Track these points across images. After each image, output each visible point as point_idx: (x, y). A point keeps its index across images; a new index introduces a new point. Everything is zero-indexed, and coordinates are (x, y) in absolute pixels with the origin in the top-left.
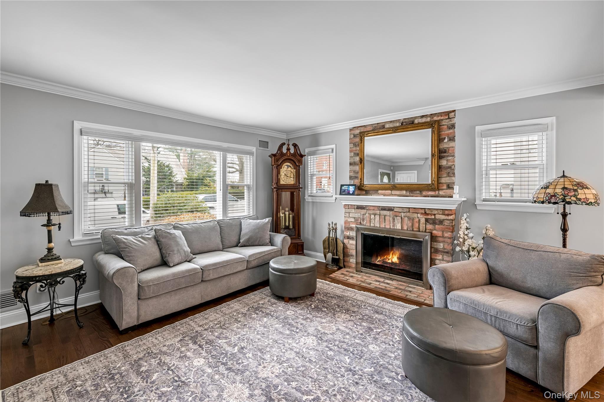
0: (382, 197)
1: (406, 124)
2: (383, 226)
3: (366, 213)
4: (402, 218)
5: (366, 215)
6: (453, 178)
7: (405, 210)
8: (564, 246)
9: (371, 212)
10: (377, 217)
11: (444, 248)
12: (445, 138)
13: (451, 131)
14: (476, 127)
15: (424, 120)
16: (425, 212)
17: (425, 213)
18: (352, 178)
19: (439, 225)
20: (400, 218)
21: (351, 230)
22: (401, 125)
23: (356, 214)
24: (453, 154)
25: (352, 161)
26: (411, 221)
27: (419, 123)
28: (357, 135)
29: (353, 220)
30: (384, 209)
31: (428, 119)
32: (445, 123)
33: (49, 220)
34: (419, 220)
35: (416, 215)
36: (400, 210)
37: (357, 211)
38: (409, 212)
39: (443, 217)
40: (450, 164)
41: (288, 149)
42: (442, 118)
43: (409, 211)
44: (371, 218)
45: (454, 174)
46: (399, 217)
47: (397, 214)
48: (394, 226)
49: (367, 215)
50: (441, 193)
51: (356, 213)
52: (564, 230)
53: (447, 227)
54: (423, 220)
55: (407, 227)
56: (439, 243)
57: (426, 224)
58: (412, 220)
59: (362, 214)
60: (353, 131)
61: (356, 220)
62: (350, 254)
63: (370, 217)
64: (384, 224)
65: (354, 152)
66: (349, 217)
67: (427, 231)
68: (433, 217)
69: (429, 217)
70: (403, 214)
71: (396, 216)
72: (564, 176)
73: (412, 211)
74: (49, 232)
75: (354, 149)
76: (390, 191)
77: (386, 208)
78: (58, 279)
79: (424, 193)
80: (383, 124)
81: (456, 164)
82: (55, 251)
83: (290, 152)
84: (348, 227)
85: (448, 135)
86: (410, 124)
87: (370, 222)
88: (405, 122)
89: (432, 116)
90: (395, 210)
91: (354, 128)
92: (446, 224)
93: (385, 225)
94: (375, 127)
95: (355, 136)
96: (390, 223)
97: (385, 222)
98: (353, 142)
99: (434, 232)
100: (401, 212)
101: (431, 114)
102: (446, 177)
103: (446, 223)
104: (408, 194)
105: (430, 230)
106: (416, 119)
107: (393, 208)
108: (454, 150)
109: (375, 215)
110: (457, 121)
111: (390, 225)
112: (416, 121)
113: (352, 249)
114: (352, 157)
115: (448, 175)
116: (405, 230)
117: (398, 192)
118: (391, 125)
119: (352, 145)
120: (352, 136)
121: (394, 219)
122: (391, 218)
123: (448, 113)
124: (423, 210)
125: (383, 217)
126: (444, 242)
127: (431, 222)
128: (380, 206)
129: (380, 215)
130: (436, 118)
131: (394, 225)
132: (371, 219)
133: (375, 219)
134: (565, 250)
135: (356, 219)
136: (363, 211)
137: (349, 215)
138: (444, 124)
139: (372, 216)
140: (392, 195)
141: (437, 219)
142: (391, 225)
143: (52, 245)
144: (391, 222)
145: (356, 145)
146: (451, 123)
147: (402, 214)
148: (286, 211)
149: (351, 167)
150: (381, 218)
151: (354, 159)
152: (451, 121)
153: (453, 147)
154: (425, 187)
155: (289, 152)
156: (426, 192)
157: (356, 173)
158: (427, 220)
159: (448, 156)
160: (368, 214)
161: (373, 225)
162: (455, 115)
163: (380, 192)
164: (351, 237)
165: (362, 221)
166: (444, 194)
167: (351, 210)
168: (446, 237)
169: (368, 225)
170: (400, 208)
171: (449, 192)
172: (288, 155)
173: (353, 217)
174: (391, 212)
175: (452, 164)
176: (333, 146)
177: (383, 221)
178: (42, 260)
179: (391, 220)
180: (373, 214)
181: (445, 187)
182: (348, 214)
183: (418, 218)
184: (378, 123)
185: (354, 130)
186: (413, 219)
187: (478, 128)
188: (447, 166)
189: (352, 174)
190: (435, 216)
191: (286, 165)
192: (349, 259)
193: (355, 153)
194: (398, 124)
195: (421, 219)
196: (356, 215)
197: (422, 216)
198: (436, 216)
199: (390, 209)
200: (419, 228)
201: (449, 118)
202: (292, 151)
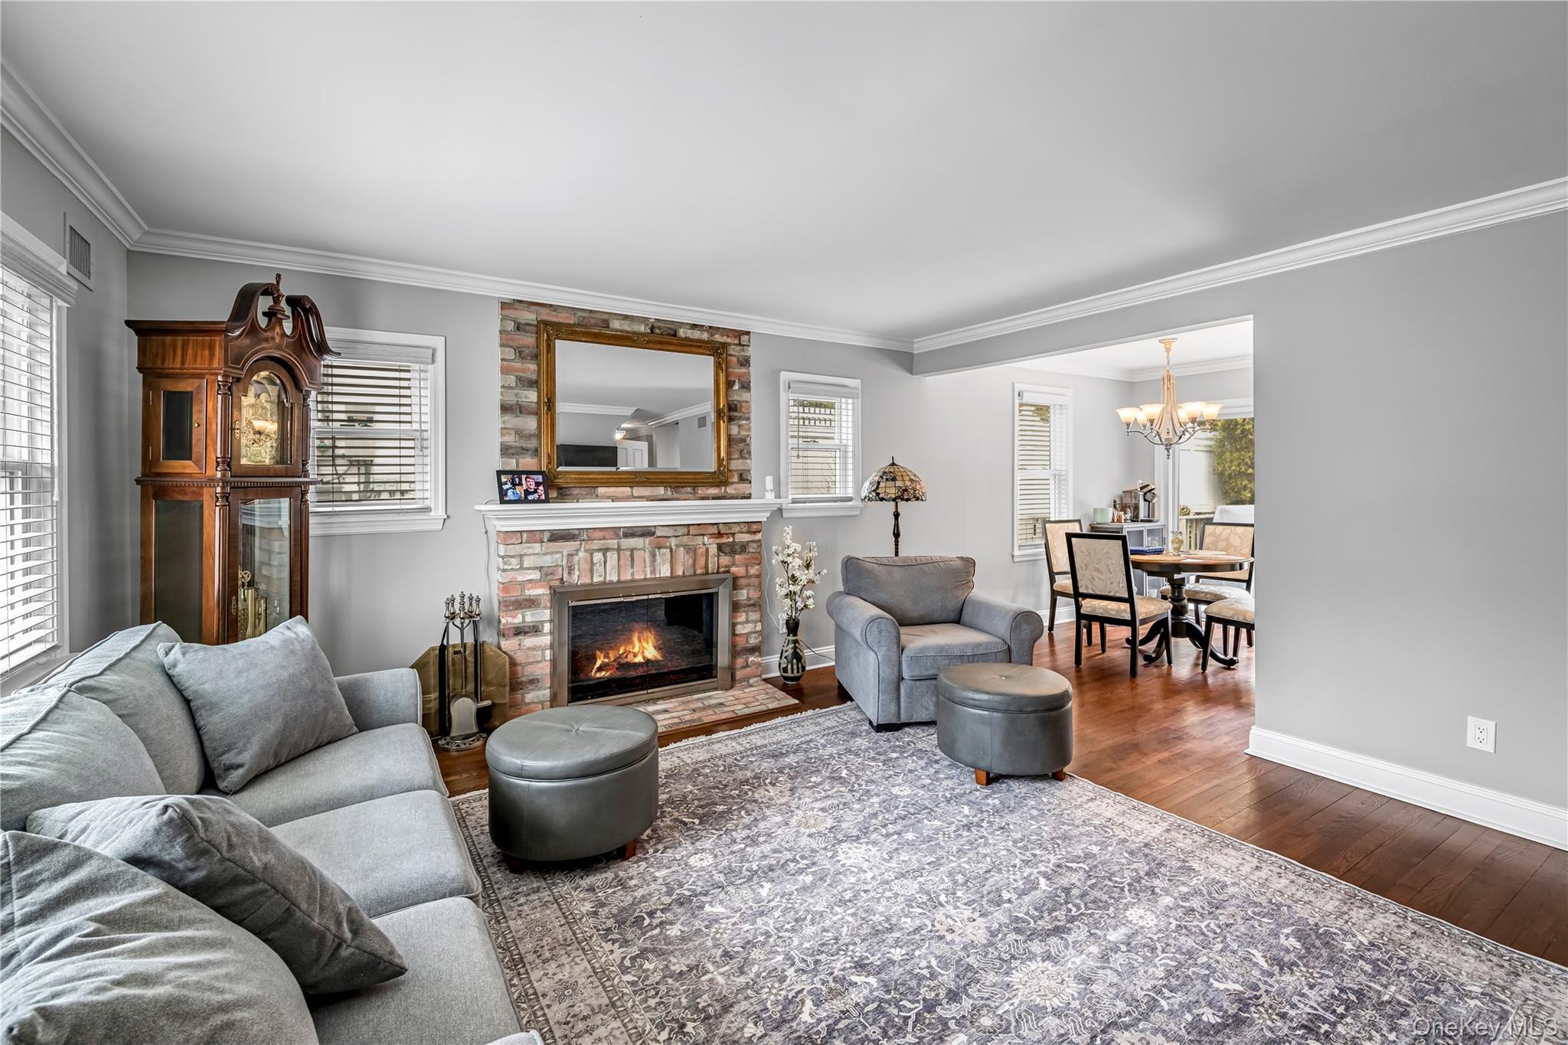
0: (609, 504)
1: (661, 334)
2: (627, 576)
3: (577, 550)
4: (671, 551)
5: (577, 554)
6: (748, 461)
7: (681, 531)
8: (897, 554)
9: (596, 544)
10: (612, 557)
11: (749, 599)
12: (734, 382)
13: (744, 370)
14: (783, 372)
15: (696, 335)
16: (719, 531)
17: (719, 533)
18: (510, 451)
19: (740, 553)
20: (668, 550)
21: (530, 607)
22: (649, 331)
23: (548, 558)
24: (747, 415)
25: (511, 399)
26: (692, 554)
27: (687, 339)
28: (528, 328)
29: (535, 575)
30: (630, 533)
31: (705, 336)
32: (734, 350)
34: (707, 549)
35: (699, 540)
36: (670, 532)
37: (548, 548)
38: (688, 535)
39: (747, 537)
40: (744, 433)
42: (729, 340)
43: (689, 531)
44: (595, 561)
45: (749, 453)
46: (666, 548)
47: (663, 541)
48: (653, 572)
49: (581, 554)
50: (730, 490)
51: (544, 554)
52: (897, 535)
53: (753, 555)
54: (713, 549)
55: (682, 569)
56: (742, 589)
57: (718, 556)
58: (691, 550)
59: (565, 553)
60: (511, 311)
61: (547, 575)
62: (523, 679)
63: (592, 559)
64: (631, 571)
65: (516, 374)
66: (522, 568)
67: (722, 570)
68: (731, 540)
69: (725, 540)
70: (673, 542)
71: (660, 548)
72: (893, 464)
73: (695, 532)
75: (518, 365)
76: (629, 489)
77: (635, 529)
79: (701, 491)
80: (606, 317)
81: (753, 434)
84: (516, 601)
85: (739, 376)
86: (669, 334)
87: (592, 572)
88: (659, 328)
89: (711, 331)
90: (659, 533)
91: (517, 305)
92: (751, 550)
93: (633, 574)
94: (584, 318)
95: (519, 327)
96: (645, 567)
97: (632, 567)
98: (515, 344)
99: (733, 569)
100: (669, 537)
101: (711, 327)
102: (738, 459)
103: (752, 548)
104: (669, 493)
105: (726, 566)
106: (681, 327)
107: (653, 529)
108: (749, 408)
109: (605, 551)
110: (752, 352)
111: (645, 572)
112: (682, 333)
113: (531, 663)
114: (510, 388)
115: (742, 457)
116: (679, 576)
117: (646, 491)
118: (626, 326)
119: (510, 354)
120: (510, 326)
121: (653, 556)
122: (647, 555)
123: (739, 334)
124: (716, 527)
125: (629, 553)
126: (748, 585)
127: (727, 549)
128: (620, 528)
129: (619, 550)
130: (718, 338)
131: (654, 569)
132: (592, 564)
133: (605, 562)
134: (896, 558)
135: (546, 572)
136: (568, 546)
137: (521, 564)
138: (733, 353)
139: (598, 557)
140: (633, 498)
141: (738, 543)
142: (648, 570)
144: (648, 564)
145: (523, 354)
146: (743, 354)
147: (673, 540)
149: (507, 418)
150: (621, 558)
151: (516, 395)
152: (743, 350)
153: (747, 402)
154: (707, 479)
156: (704, 489)
157: (525, 436)
158: (720, 548)
159: (740, 418)
160: (586, 551)
161: (602, 579)
162: (749, 341)
163: (601, 490)
164: (529, 627)
165: (565, 575)
166: (734, 492)
167: (530, 548)
168: (751, 576)
169: (587, 581)
170: (667, 528)
171: (743, 488)
173: (535, 568)
174: (647, 540)
175: (747, 433)
176: (438, 342)
177: (629, 563)
179: (647, 560)
180: (599, 550)
181: (736, 479)
182: (514, 561)
183: (704, 544)
184: (591, 311)
185: (516, 309)
186: (695, 550)
187: (785, 376)
188: (739, 437)
189: (511, 439)
190: (734, 538)
192: (523, 694)
193: (520, 379)
194: (642, 328)
195: (709, 546)
196: (547, 561)
197: (711, 540)
198: (737, 536)
199: (646, 532)
200: (706, 567)
201: (740, 344)
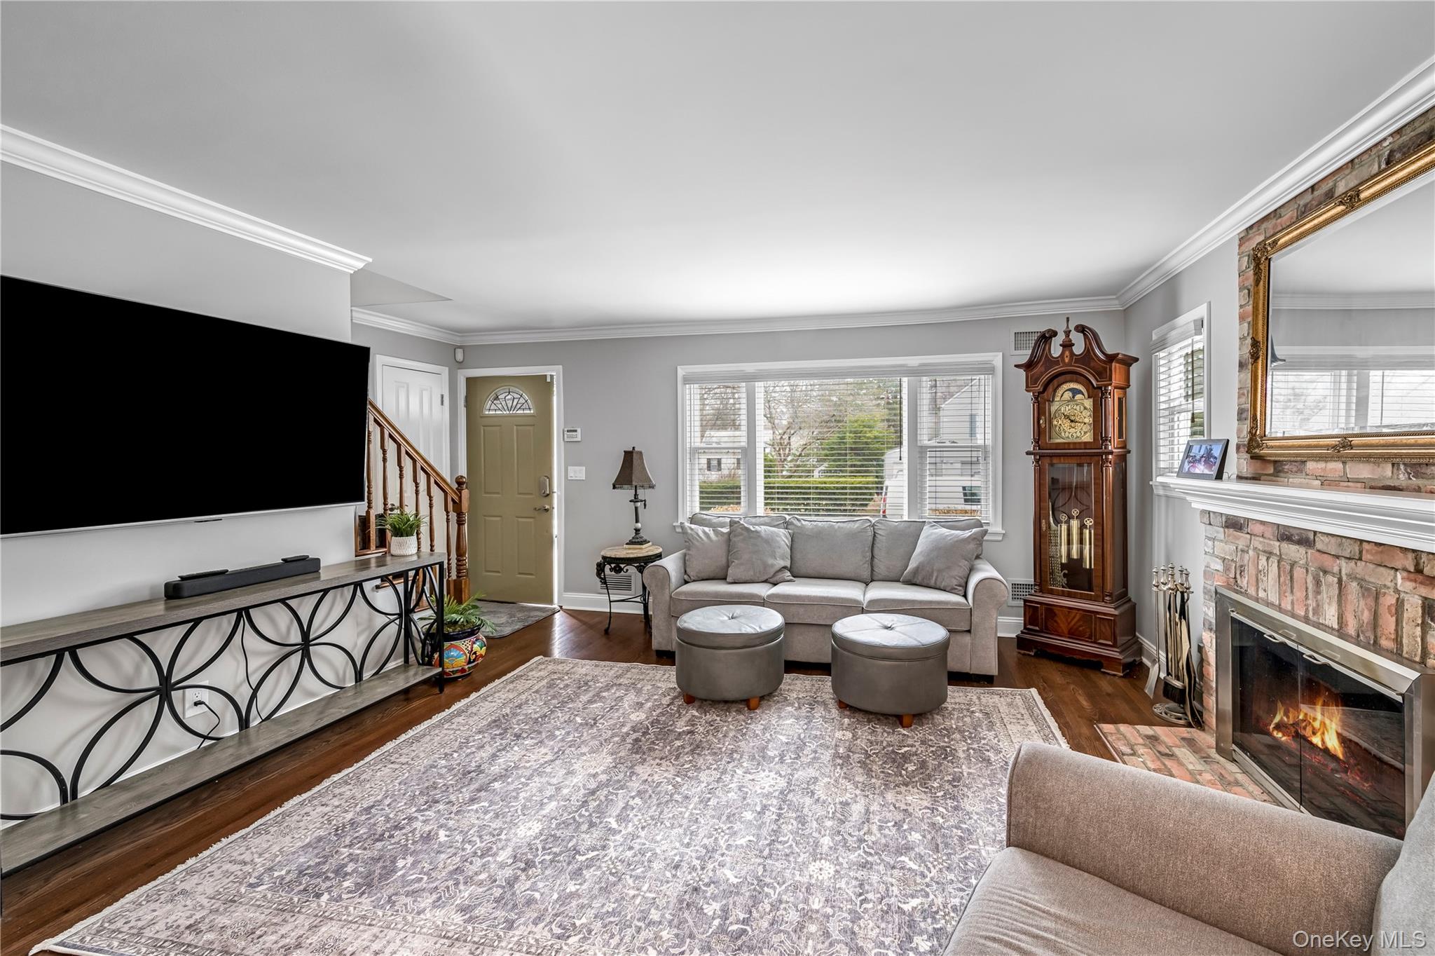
1: (1404, 157)
2: (1286, 604)
3: (1248, 547)
4: (1340, 581)
5: (1247, 552)
7: (1350, 550)
9: (1259, 545)
10: (1274, 567)
16: (1415, 567)
17: (1421, 571)
20: (1336, 580)
22: (1384, 166)
23: (1226, 547)
25: (1245, 352)
26: (1372, 599)
29: (1220, 566)
30: (1286, 535)
33: (636, 495)
34: (1401, 604)
35: (1387, 578)
36: (1336, 549)
37: (1228, 537)
38: (1362, 559)
41: (1067, 345)
43: (1362, 553)
44: (1260, 568)
46: (1334, 575)
47: (1328, 562)
48: (1316, 610)
49: (1250, 552)
51: (1225, 543)
54: (1413, 606)
55: (1356, 625)
57: (1424, 626)
59: (1239, 548)
60: (1246, 243)
63: (1258, 564)
64: (1291, 598)
65: (1248, 320)
66: (1213, 554)
70: (1343, 567)
71: (1325, 572)
73: (1370, 557)
74: (636, 509)
76: (1341, 465)
77: (1296, 533)
78: (622, 566)
82: (642, 534)
83: (1072, 354)
87: (1259, 582)
88: (1401, 147)
90: (1321, 545)
91: (1252, 228)
93: (1292, 603)
94: (1306, 205)
96: (1307, 597)
97: (1292, 589)
98: (1247, 283)
100: (1337, 557)
104: (1403, 477)
107: (1312, 537)
109: (1269, 554)
111: (1307, 606)
117: (1365, 471)
118: (1354, 180)
119: (1244, 296)
120: (1245, 261)
121: (1318, 583)
122: (1310, 578)
124: (1410, 556)
125: (1288, 567)
128: (1278, 525)
129: (1279, 558)
131: (1318, 605)
132: (1258, 571)
133: (1268, 571)
135: (1226, 566)
136: (1242, 538)
137: (1214, 550)
139: (1262, 561)
140: (1346, 480)
142: (1311, 603)
143: (639, 525)
144: (1310, 594)
147: (1343, 563)
148: (1073, 518)
150: (1282, 573)
155: (1067, 353)
158: (1428, 607)
160: (1254, 550)
161: (1265, 598)
163: (1311, 466)
165: (1238, 576)
169: (1253, 593)
170: (1334, 540)
172: (1067, 360)
173: (1221, 558)
174: (1309, 553)
176: (1205, 311)
177: (1290, 583)
178: (631, 543)
179: (1310, 586)
180: (1263, 552)
182: (1211, 545)
183: (1395, 590)
184: (1313, 188)
185: (1249, 239)
186: (1378, 595)
191: (1069, 390)
194: (1374, 168)
195: (1406, 597)
196: (1227, 551)
197: (1408, 585)
199: (1305, 540)
200: (1398, 637)
202: (1079, 349)
